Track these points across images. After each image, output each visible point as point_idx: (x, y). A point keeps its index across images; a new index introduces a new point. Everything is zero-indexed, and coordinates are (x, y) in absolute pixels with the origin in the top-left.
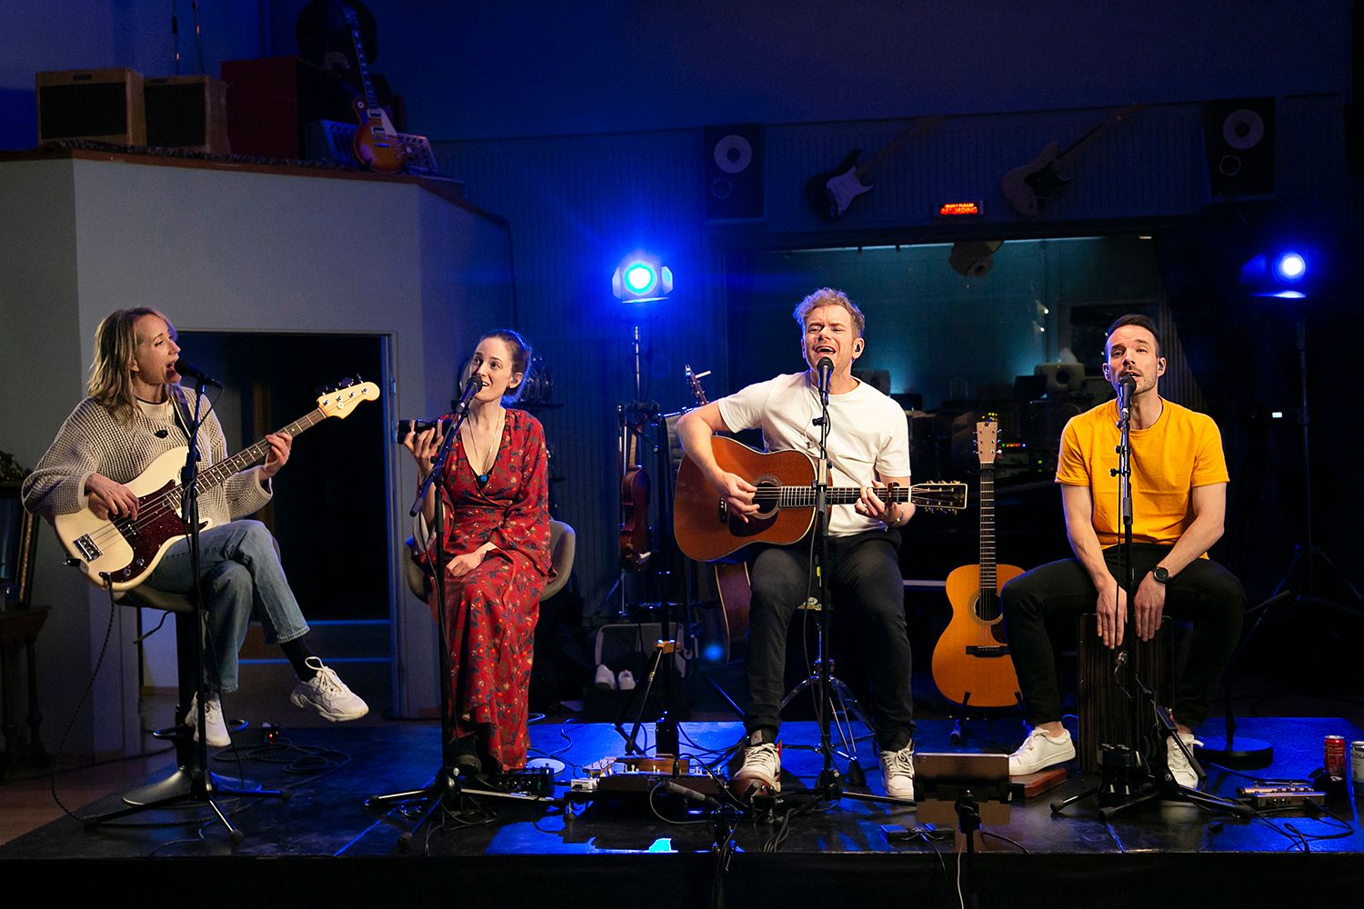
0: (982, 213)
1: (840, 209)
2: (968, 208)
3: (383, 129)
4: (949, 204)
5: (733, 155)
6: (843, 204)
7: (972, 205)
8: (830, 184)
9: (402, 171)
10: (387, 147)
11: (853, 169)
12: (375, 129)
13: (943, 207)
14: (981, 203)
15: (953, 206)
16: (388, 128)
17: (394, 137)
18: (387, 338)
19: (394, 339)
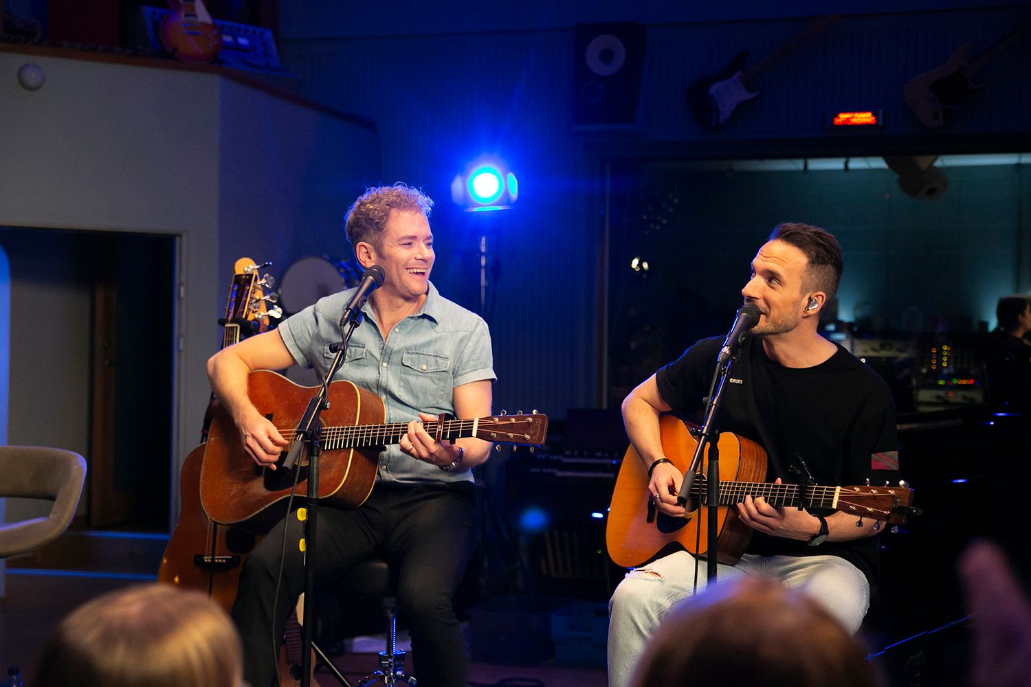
0: (881, 123)
1: (722, 117)
2: (865, 117)
3: (195, 16)
4: (845, 112)
5: (606, 56)
6: (726, 109)
7: (869, 115)
8: (713, 89)
9: (213, 62)
10: (197, 34)
11: (739, 73)
12: (186, 15)
13: (837, 116)
14: (881, 111)
15: (848, 115)
16: (203, 15)
17: (207, 25)
18: (177, 239)
19: (184, 238)
